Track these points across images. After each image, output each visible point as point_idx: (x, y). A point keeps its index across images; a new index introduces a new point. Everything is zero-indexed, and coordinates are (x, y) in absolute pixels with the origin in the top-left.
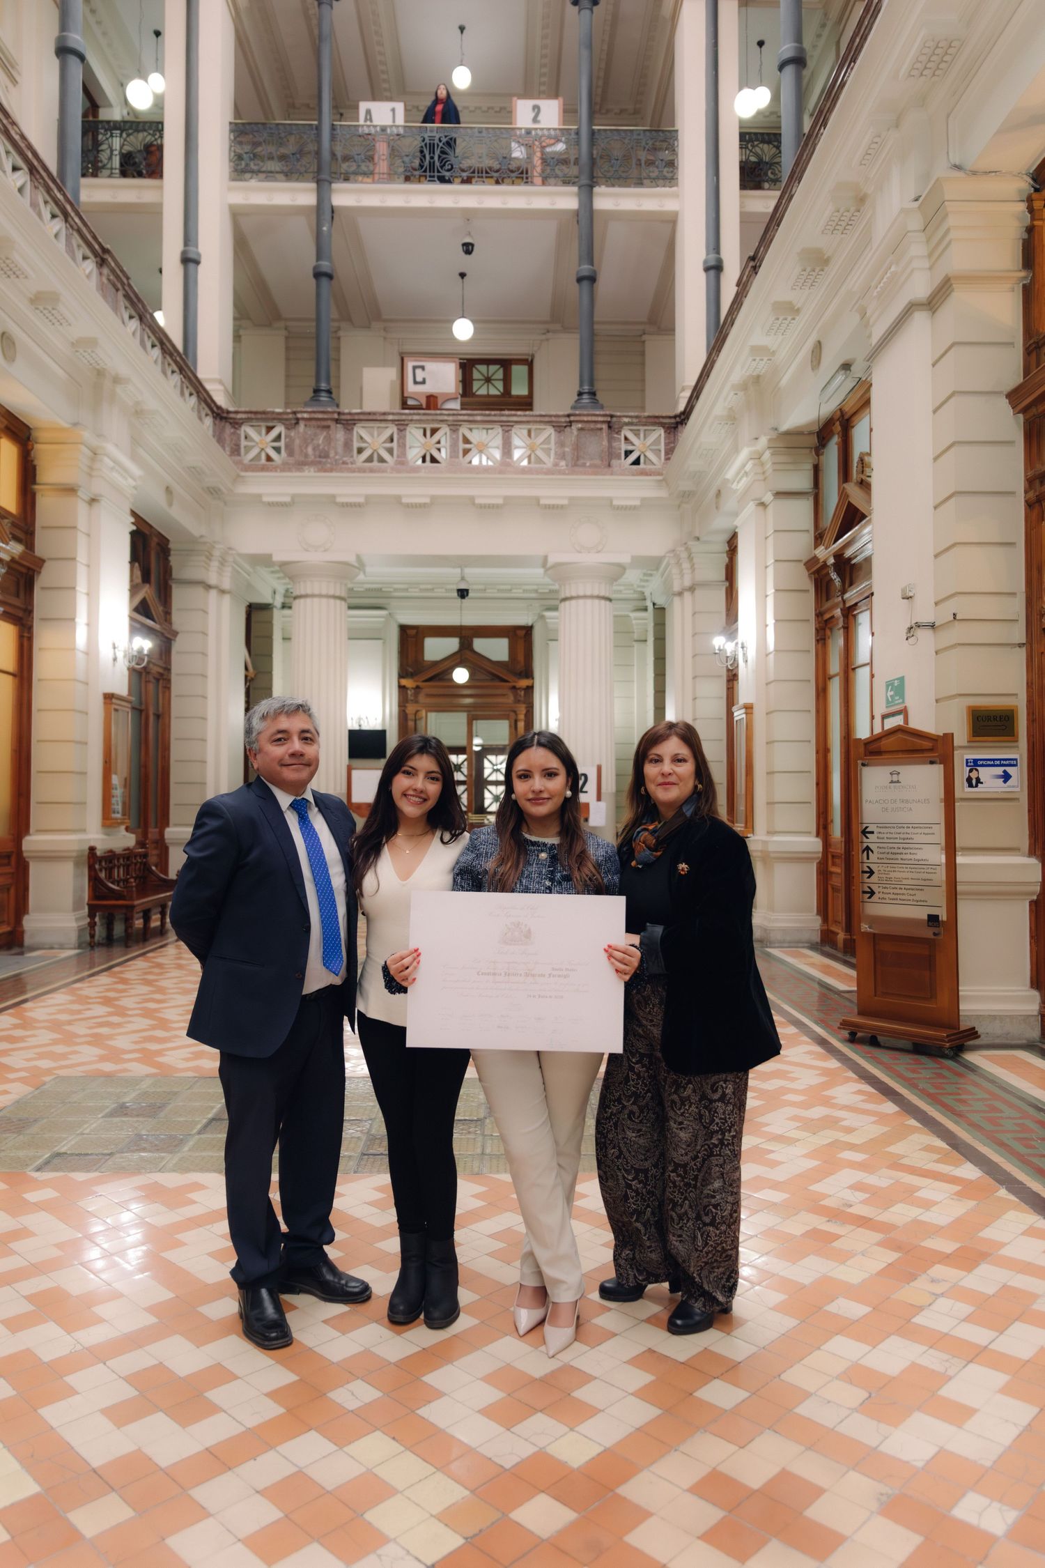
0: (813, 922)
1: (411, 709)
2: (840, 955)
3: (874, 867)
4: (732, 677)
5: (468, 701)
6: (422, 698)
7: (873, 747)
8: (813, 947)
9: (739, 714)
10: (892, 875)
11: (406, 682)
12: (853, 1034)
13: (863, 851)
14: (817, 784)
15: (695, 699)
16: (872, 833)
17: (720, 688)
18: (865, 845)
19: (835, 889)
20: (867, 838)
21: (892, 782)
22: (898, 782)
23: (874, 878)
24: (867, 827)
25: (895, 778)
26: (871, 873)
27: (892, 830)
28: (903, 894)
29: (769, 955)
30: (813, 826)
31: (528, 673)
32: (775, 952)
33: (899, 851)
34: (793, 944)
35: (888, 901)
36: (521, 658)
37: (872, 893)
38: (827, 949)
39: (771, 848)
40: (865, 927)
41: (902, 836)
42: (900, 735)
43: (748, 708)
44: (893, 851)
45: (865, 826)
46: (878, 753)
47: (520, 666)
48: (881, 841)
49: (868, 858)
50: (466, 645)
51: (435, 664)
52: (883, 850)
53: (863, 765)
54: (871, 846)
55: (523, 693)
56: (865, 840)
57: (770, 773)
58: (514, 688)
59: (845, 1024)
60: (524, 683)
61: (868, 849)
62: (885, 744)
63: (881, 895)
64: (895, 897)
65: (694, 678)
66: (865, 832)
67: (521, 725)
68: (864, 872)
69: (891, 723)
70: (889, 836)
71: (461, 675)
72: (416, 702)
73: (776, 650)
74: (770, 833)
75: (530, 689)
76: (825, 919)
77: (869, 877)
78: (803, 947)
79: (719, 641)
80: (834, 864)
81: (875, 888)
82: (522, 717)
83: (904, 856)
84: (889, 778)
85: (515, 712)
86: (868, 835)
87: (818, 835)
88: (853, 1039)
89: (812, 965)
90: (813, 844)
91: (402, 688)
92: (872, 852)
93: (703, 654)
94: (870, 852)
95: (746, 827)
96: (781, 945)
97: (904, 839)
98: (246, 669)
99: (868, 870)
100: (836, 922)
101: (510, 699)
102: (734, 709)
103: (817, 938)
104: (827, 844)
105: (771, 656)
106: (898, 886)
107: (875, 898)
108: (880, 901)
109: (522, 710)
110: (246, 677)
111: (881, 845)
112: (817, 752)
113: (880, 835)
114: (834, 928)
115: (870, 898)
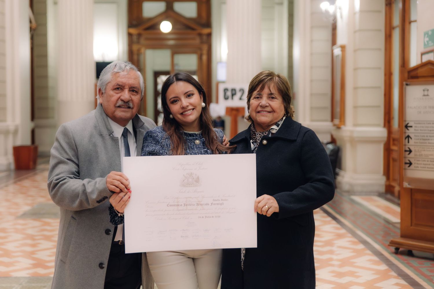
0: (380, 180)
1: (135, 47)
2: (396, 200)
3: (412, 148)
4: (334, 28)
5: (171, 42)
6: (142, 41)
7: (413, 74)
8: (380, 195)
9: (337, 51)
10: (423, 153)
11: (133, 31)
12: (397, 249)
13: (406, 138)
14: (385, 95)
15: (312, 41)
16: (411, 127)
17: (326, 34)
18: (407, 135)
19: (394, 160)
20: (408, 130)
21: (424, 95)
22: (428, 95)
23: (412, 154)
24: (408, 124)
25: (426, 93)
26: (410, 151)
27: (423, 125)
28: (429, 164)
29: (353, 201)
30: (381, 121)
31: (208, 24)
32: (357, 198)
33: (427, 138)
34: (367, 193)
35: (420, 169)
36: (204, 15)
37: (410, 164)
38: (389, 196)
39: (355, 135)
40: (406, 185)
41: (429, 129)
42: (430, 66)
43: (343, 48)
44: (424, 138)
45: (407, 123)
46: (416, 77)
47: (204, 21)
48: (417, 132)
49: (408, 142)
50: (170, 8)
51: (150, 19)
52: (418, 138)
53: (407, 85)
54: (411, 135)
55: (205, 38)
56: (407, 131)
57: (355, 88)
58: (200, 35)
59: (392, 243)
60: (206, 31)
61: (408, 137)
62: (420, 71)
63: (416, 165)
64: (425, 166)
65: (312, 27)
66: (407, 127)
67: (205, 58)
68: (406, 151)
69: (426, 58)
70: (422, 129)
71: (166, 27)
72: (138, 42)
73: (361, 11)
74: (355, 125)
75: (209, 35)
76: (388, 178)
77: (409, 154)
78: (374, 195)
79: (325, 6)
80: (394, 144)
81: (412, 161)
82: (205, 52)
83: (430, 141)
84: (422, 93)
85: (201, 49)
86: (409, 128)
87: (385, 126)
88: (397, 252)
89: (379, 207)
90: (381, 132)
91: (130, 35)
92: (411, 138)
93: (316, 14)
94: (410, 139)
95: (341, 121)
96: (360, 194)
97: (430, 131)
98: (31, 22)
99: (408, 149)
100: (394, 180)
101: (197, 41)
102: (335, 47)
103: (383, 189)
104: (390, 132)
105: (357, 16)
106: (426, 160)
107: (412, 167)
108: (415, 168)
109: (205, 48)
110: (31, 29)
111: (416, 134)
112: (385, 75)
113: (416, 129)
114: (393, 184)
115: (409, 166)
